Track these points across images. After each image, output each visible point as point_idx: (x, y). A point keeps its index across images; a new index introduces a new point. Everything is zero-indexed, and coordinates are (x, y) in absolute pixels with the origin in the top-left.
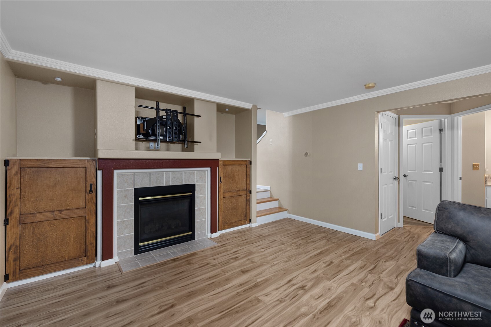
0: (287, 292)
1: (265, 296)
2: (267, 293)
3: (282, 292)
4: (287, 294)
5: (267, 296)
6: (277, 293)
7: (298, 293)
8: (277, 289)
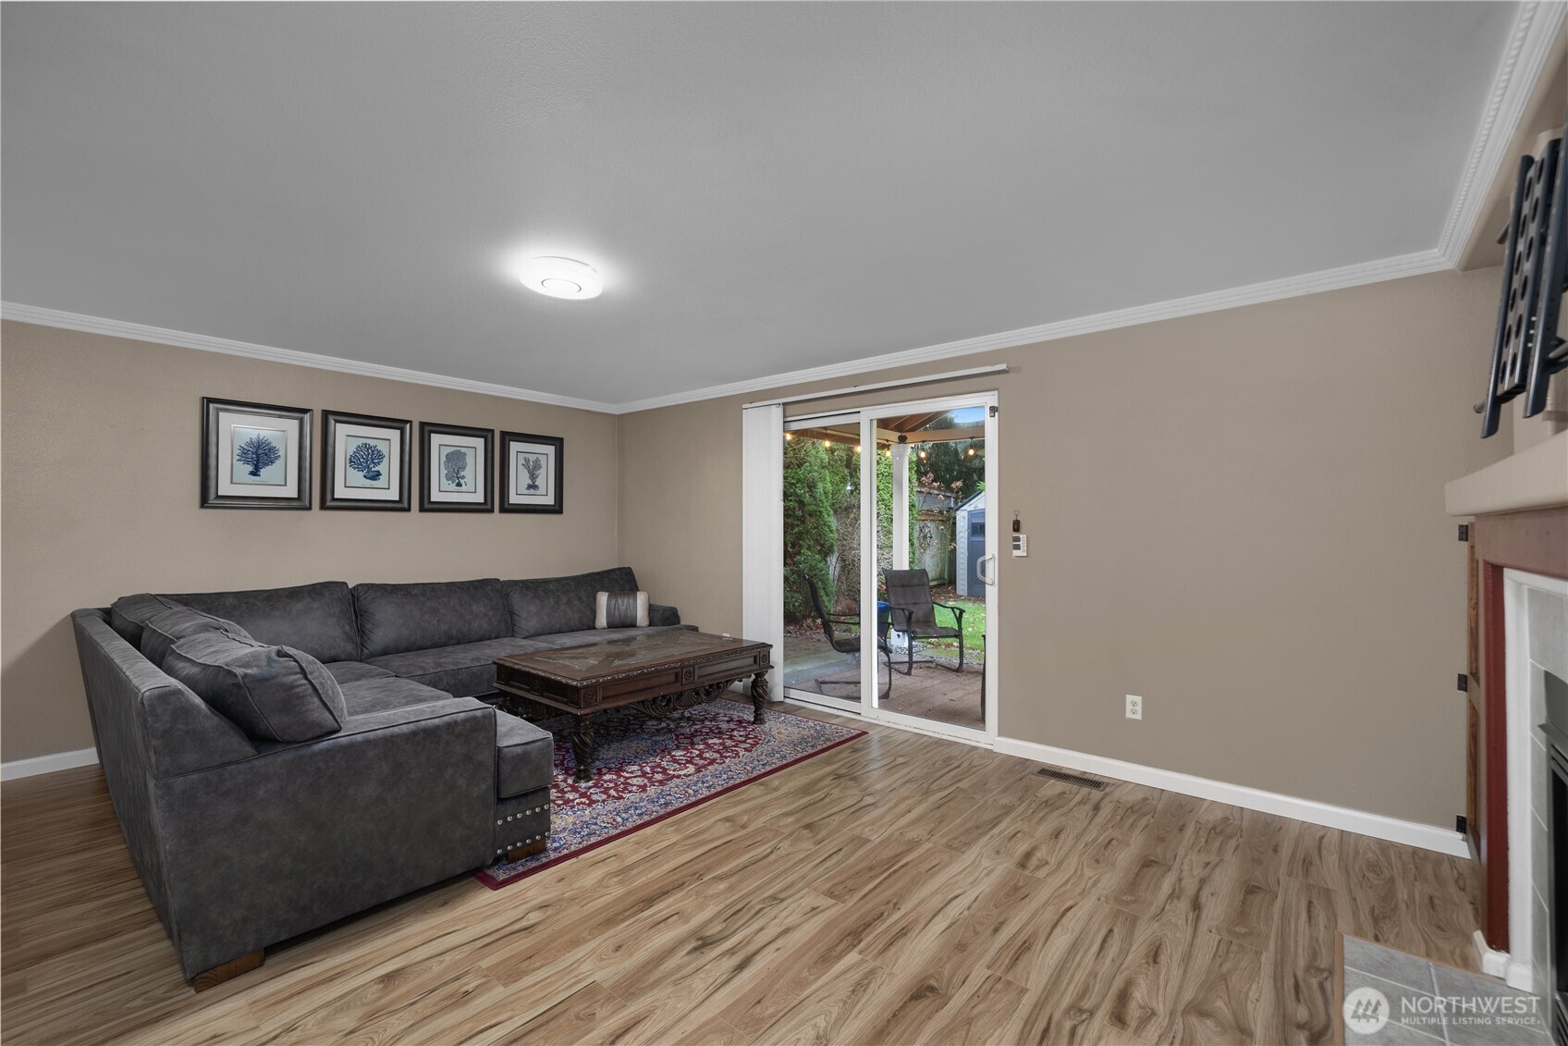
0: (756, 926)
1: (818, 907)
2: (814, 916)
3: (772, 923)
4: (755, 918)
5: (814, 909)
6: (787, 917)
7: (724, 925)
8: (786, 931)
